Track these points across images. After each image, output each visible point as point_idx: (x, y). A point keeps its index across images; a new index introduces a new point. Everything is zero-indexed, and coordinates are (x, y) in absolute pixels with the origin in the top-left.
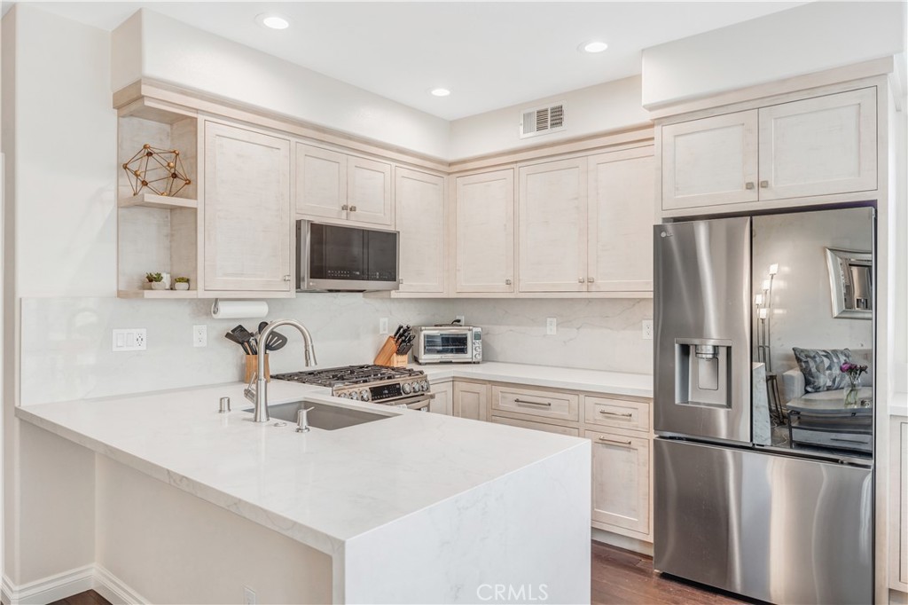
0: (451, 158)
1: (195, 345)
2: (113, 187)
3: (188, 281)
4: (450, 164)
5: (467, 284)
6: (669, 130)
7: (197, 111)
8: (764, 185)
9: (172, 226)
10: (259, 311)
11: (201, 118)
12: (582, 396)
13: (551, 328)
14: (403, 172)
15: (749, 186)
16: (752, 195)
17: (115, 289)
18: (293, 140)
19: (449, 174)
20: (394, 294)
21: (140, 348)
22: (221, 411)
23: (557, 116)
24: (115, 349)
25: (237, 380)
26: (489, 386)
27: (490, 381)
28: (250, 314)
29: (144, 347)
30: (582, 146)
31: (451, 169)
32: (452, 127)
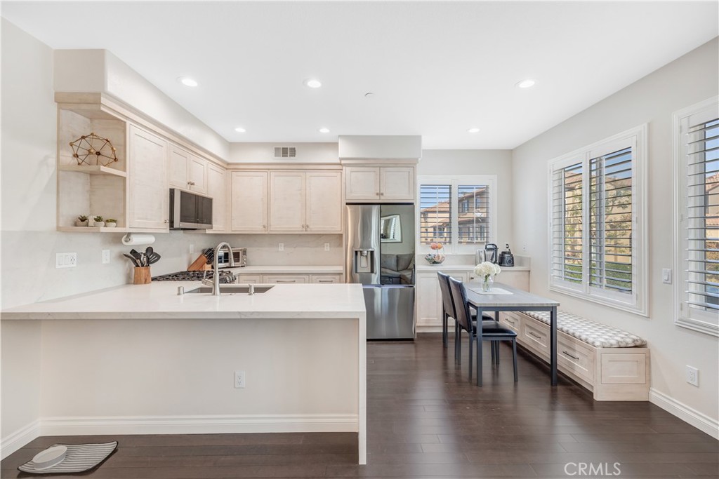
0: (230, 161)
1: (104, 262)
2: (54, 155)
3: (115, 221)
4: (228, 164)
5: (237, 227)
6: (348, 169)
7: (126, 117)
8: (382, 194)
9: (91, 185)
10: (149, 241)
11: (128, 123)
12: (311, 275)
13: (281, 248)
14: (211, 166)
15: (377, 194)
16: (378, 198)
17: (55, 225)
18: (169, 142)
19: (227, 169)
20: (208, 231)
21: (72, 266)
22: (179, 294)
23: (293, 152)
24: (57, 267)
25: (124, 283)
26: (261, 276)
27: (262, 274)
28: (140, 242)
29: (75, 265)
30: (303, 167)
31: (228, 167)
32: (231, 146)
